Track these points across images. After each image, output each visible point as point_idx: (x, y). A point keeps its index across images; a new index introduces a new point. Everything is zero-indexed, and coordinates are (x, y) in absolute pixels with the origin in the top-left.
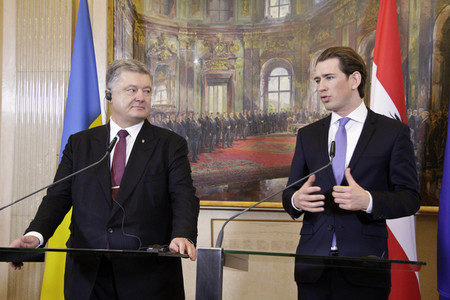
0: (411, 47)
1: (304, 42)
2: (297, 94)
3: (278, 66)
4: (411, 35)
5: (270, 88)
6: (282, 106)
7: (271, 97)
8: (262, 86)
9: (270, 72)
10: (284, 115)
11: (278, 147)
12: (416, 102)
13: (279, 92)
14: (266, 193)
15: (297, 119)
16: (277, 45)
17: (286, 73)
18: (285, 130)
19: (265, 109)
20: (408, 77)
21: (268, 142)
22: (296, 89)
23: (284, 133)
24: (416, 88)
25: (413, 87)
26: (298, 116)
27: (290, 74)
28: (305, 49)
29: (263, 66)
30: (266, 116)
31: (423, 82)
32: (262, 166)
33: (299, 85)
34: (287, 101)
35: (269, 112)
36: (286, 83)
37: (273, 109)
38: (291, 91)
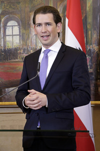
0: (88, 9)
1: (27, 5)
2: (24, 37)
3: (12, 20)
4: (87, 2)
5: (7, 34)
6: (15, 44)
7: (8, 38)
8: (2, 32)
9: (7, 23)
10: (16, 50)
11: (13, 68)
12: (91, 41)
13: (13, 35)
14: (6, 97)
15: (24, 51)
16: (10, 7)
17: (17, 24)
18: (17, 58)
19: (5, 46)
20: (87, 26)
21: (6, 66)
22: (23, 34)
23: (17, 60)
24: (91, 33)
25: (90, 32)
26: (24, 50)
27: (19, 25)
28: (28, 9)
29: (3, 20)
30: (5, 50)
31: (95, 29)
32: (3, 80)
33: (24, 32)
34: (18, 41)
35: (7, 47)
36: (16, 30)
37: (9, 46)
38: (20, 35)
